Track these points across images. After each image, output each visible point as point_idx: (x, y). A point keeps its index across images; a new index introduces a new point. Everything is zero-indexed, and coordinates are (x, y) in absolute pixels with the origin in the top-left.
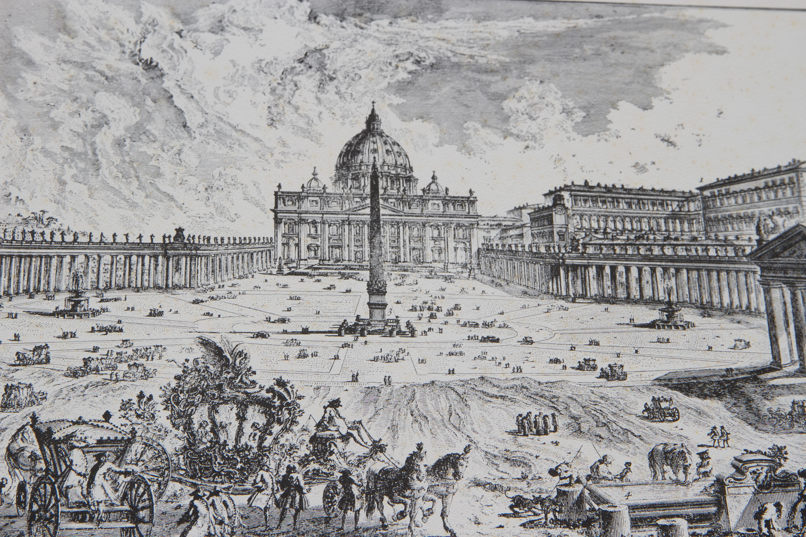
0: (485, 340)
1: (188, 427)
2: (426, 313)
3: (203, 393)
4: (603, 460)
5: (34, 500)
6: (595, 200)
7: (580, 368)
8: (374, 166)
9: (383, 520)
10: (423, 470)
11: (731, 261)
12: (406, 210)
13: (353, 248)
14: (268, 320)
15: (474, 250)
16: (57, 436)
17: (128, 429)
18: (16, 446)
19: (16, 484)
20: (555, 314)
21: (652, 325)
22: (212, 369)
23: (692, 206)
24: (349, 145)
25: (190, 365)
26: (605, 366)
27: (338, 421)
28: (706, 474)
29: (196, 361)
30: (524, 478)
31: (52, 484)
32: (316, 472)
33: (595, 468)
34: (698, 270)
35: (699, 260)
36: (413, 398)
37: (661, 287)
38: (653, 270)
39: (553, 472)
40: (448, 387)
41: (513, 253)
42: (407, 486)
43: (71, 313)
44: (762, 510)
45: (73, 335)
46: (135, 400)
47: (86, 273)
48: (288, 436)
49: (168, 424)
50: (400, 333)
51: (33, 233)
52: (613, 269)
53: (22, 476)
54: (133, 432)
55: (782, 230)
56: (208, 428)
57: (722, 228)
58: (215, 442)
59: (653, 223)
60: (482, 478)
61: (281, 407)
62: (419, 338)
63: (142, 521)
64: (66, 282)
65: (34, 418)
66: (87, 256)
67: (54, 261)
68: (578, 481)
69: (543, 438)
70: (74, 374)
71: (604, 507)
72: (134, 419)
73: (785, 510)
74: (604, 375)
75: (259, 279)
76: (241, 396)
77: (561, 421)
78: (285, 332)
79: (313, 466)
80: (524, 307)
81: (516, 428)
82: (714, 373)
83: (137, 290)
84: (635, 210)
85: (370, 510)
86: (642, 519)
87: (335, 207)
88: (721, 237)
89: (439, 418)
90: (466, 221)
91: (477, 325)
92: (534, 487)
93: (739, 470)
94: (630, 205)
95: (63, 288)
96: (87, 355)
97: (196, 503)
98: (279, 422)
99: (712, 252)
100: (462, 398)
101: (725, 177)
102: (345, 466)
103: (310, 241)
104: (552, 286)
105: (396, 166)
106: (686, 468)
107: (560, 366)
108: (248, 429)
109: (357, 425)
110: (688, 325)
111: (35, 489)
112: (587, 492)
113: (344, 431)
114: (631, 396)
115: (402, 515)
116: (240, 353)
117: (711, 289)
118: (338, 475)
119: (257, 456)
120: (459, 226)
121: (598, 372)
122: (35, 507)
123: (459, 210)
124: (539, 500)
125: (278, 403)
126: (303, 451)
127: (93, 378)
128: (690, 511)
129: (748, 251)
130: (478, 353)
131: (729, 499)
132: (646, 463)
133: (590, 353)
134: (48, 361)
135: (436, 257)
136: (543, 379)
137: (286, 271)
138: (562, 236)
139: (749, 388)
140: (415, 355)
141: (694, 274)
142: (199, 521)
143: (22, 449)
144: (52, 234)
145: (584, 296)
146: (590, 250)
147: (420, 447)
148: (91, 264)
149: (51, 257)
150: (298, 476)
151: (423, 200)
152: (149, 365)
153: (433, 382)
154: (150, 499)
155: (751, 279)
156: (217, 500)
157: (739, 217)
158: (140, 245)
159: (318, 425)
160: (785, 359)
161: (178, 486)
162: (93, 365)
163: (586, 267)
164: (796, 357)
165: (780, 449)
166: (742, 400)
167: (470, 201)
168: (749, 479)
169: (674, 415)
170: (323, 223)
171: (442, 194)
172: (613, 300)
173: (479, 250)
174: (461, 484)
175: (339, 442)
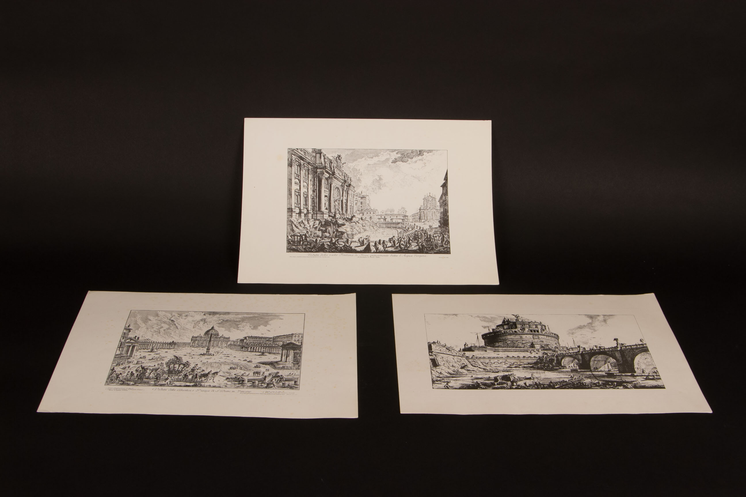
0: (227, 357)
1: (169, 367)
2: (217, 353)
3: (173, 363)
4: (245, 373)
5: (139, 376)
6: (253, 338)
7: (244, 361)
8: (212, 333)
9: (202, 380)
10: (211, 374)
11: (277, 347)
12: (216, 339)
13: (205, 344)
14: (187, 353)
15: (228, 344)
16: (145, 368)
17: (158, 367)
18: (137, 369)
19: (137, 374)
20: (241, 353)
21: (259, 355)
22: (175, 360)
23: (271, 339)
24: (208, 331)
25: (171, 359)
26: (249, 361)
27: (197, 367)
28: (263, 375)
29: (173, 359)
30: (229, 375)
31: (143, 374)
32: (191, 374)
33: (243, 374)
34: (270, 348)
35: (270, 346)
36: (212, 364)
37: (262, 350)
38: (261, 348)
39: (235, 375)
40: (219, 363)
41: (235, 345)
42: (207, 376)
43: (151, 352)
44: (273, 380)
45: (151, 355)
46: (160, 363)
47: (155, 347)
48: (187, 369)
49: (166, 367)
50: (211, 355)
51: (146, 341)
52: (254, 348)
53: (137, 373)
54: (159, 368)
55: (288, 343)
56: (173, 367)
57: (276, 342)
58: (174, 369)
59: (263, 342)
60: (221, 375)
61: (187, 365)
62: (215, 356)
63: (158, 379)
64: (151, 347)
65: (141, 365)
66: (155, 345)
67: (149, 345)
68: (239, 376)
69: (234, 370)
70: (150, 360)
71: (243, 379)
72: (160, 366)
73: (276, 380)
74: (248, 362)
75: (186, 348)
76: (180, 363)
77: (238, 368)
78: (190, 355)
79: (191, 373)
80: (235, 352)
81: (230, 368)
82: (269, 362)
83: (164, 349)
84: (260, 340)
85: (200, 379)
86: (249, 381)
87: (203, 338)
88: (276, 343)
89: (215, 367)
90: (227, 341)
91: (226, 354)
92: (231, 376)
93: (270, 375)
94: (259, 339)
95: (150, 348)
96: (153, 357)
97: (169, 377)
98: (186, 367)
99: (273, 345)
100: (220, 364)
101: (278, 335)
102: (197, 373)
103: (197, 343)
104: (242, 350)
105: (216, 333)
106: (260, 375)
107: (240, 360)
108: (180, 368)
109: (200, 368)
110: (266, 355)
111: (140, 375)
112: (240, 377)
113: (198, 368)
114: (252, 365)
115: (206, 379)
116: (181, 358)
117: (272, 350)
118: (195, 374)
119: (181, 371)
120: (226, 341)
121: (247, 361)
122: (139, 377)
123: (226, 339)
124: (231, 378)
125: (186, 364)
126: (189, 371)
127: (153, 360)
128: (259, 380)
129: (280, 345)
130: (225, 358)
131: (266, 379)
132: (253, 373)
133: (246, 359)
134: (145, 358)
135: (221, 345)
136: (236, 362)
137: (192, 347)
138: (245, 343)
139: (275, 364)
140: (213, 358)
141: (269, 348)
142: (168, 380)
143: (138, 370)
144: (150, 341)
145: (247, 351)
146: (250, 345)
147: (211, 371)
148: (156, 345)
149: (149, 344)
150: (188, 374)
151: (220, 338)
152: (164, 359)
153: (216, 362)
154: (160, 376)
155: (280, 349)
156: (172, 377)
157: (280, 341)
158: (166, 343)
159: (193, 368)
160: (283, 360)
161: (166, 375)
162: (154, 359)
163: (249, 347)
164: (285, 360)
165: (278, 372)
166: (273, 365)
167: (229, 338)
168: (271, 376)
169: (260, 367)
170: (200, 341)
171: (224, 337)
172: (253, 352)
173: (229, 345)
174: (217, 376)
175: (196, 370)
